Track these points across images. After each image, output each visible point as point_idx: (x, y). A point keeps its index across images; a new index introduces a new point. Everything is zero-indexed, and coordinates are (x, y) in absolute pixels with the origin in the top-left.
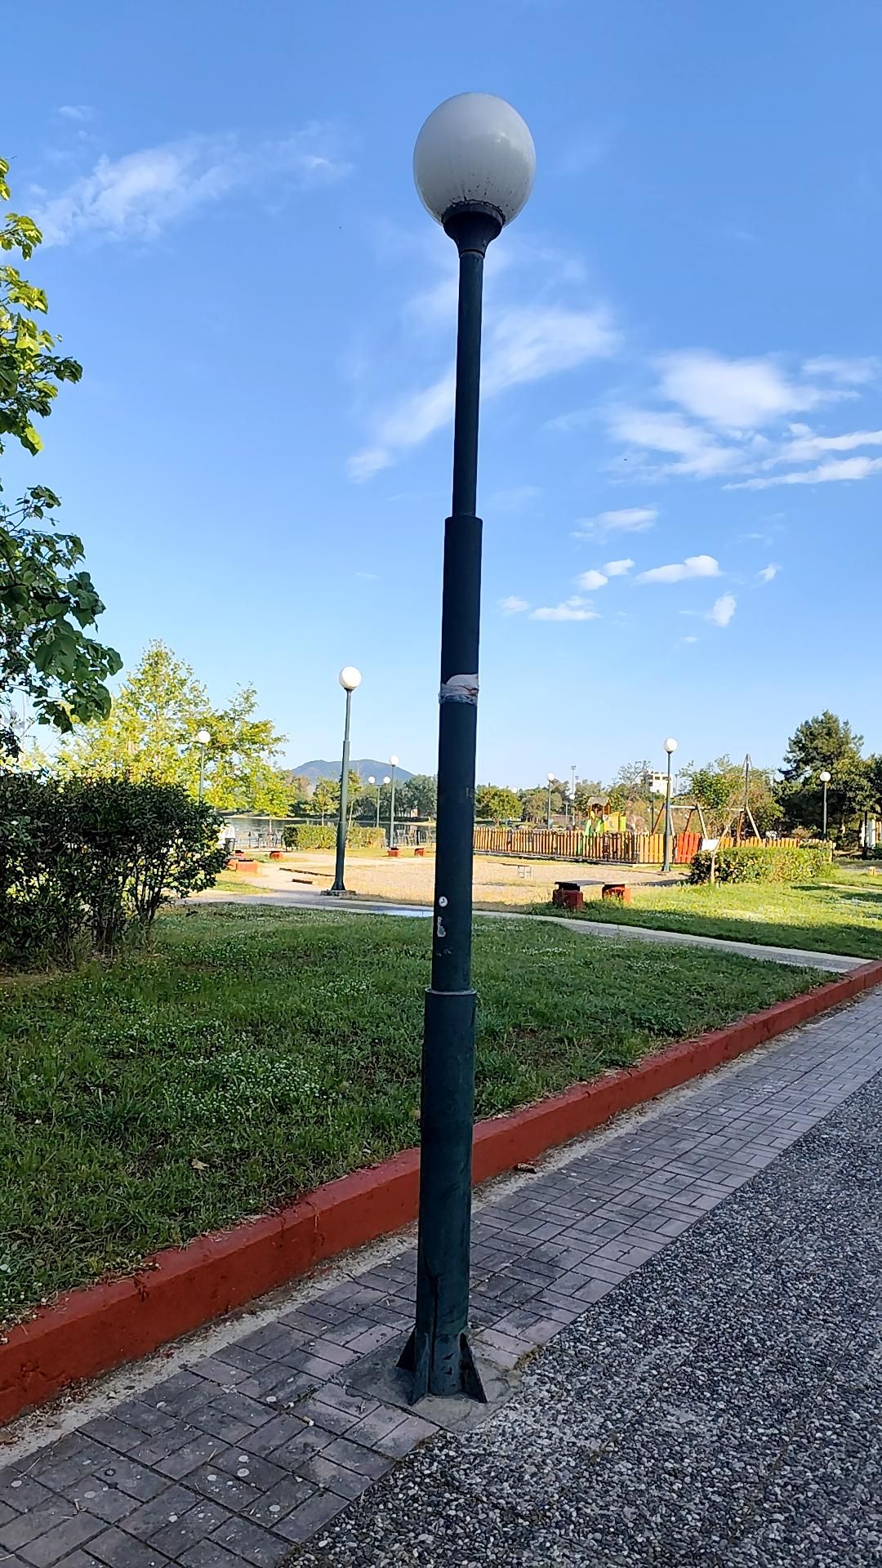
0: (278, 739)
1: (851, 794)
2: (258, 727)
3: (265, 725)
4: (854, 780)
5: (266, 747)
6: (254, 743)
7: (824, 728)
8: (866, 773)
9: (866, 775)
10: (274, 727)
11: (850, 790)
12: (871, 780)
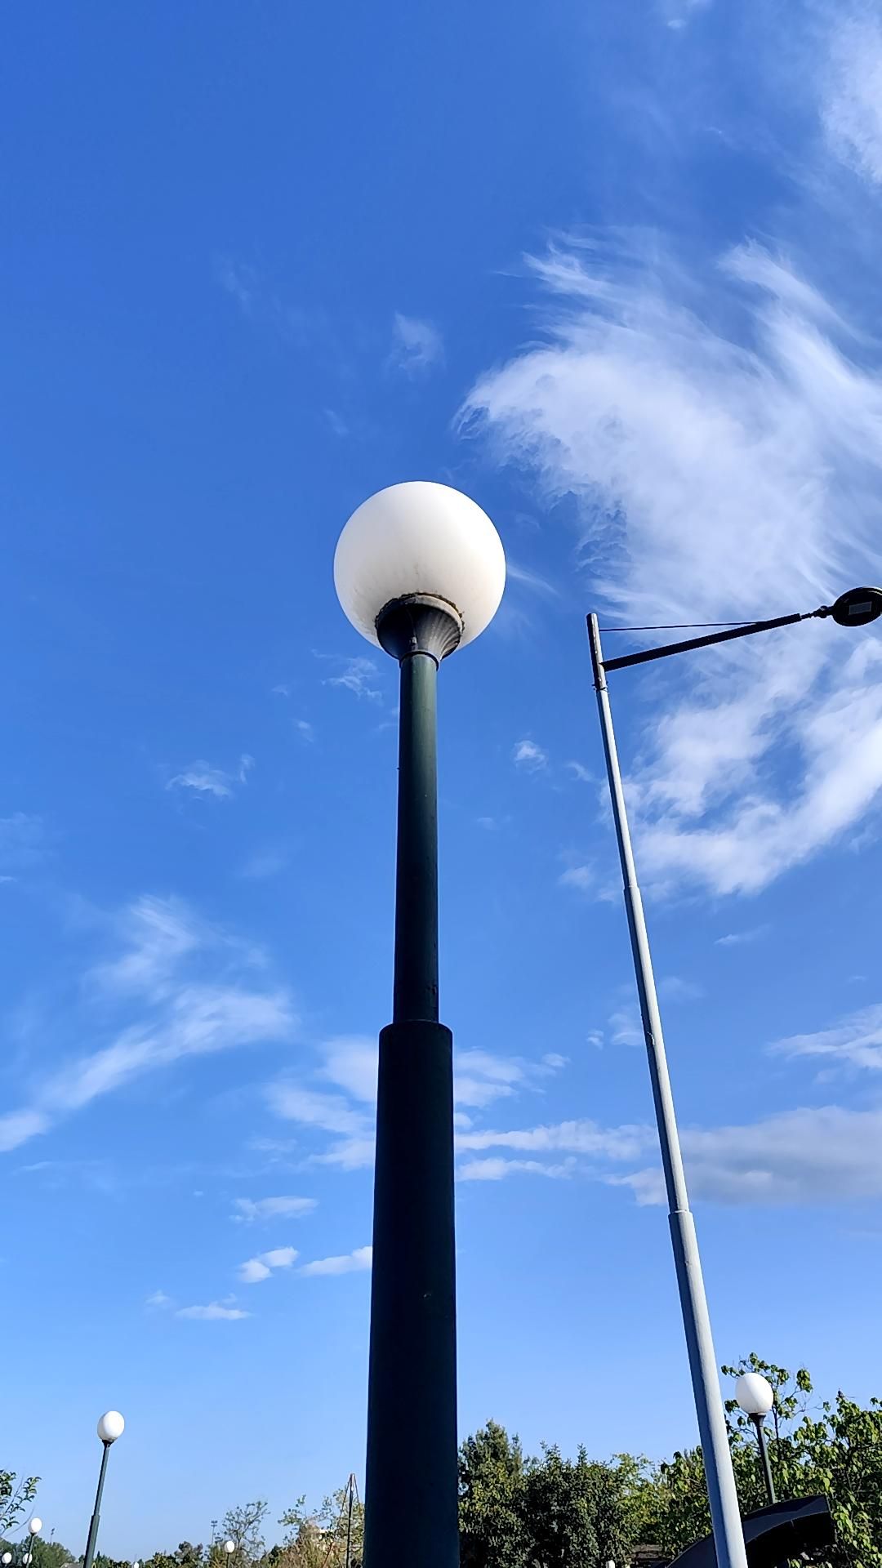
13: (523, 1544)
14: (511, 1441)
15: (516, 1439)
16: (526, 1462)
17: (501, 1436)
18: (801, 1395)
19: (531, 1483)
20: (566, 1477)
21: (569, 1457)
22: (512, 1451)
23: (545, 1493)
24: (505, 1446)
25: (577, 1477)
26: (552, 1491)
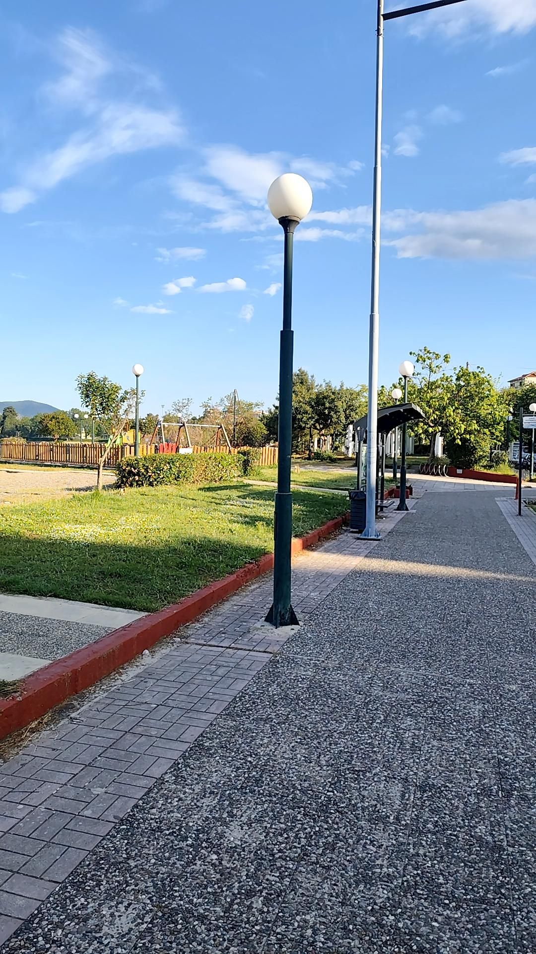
1: (299, 416)
4: (301, 407)
8: (309, 402)
9: (309, 403)
11: (299, 414)
12: (312, 407)
13: (312, 418)
14: (310, 377)
15: (312, 377)
16: (317, 386)
17: (305, 375)
18: (444, 365)
19: (317, 396)
20: (333, 393)
21: (336, 385)
22: (310, 381)
23: (323, 399)
24: (307, 379)
25: (339, 394)
26: (326, 399)
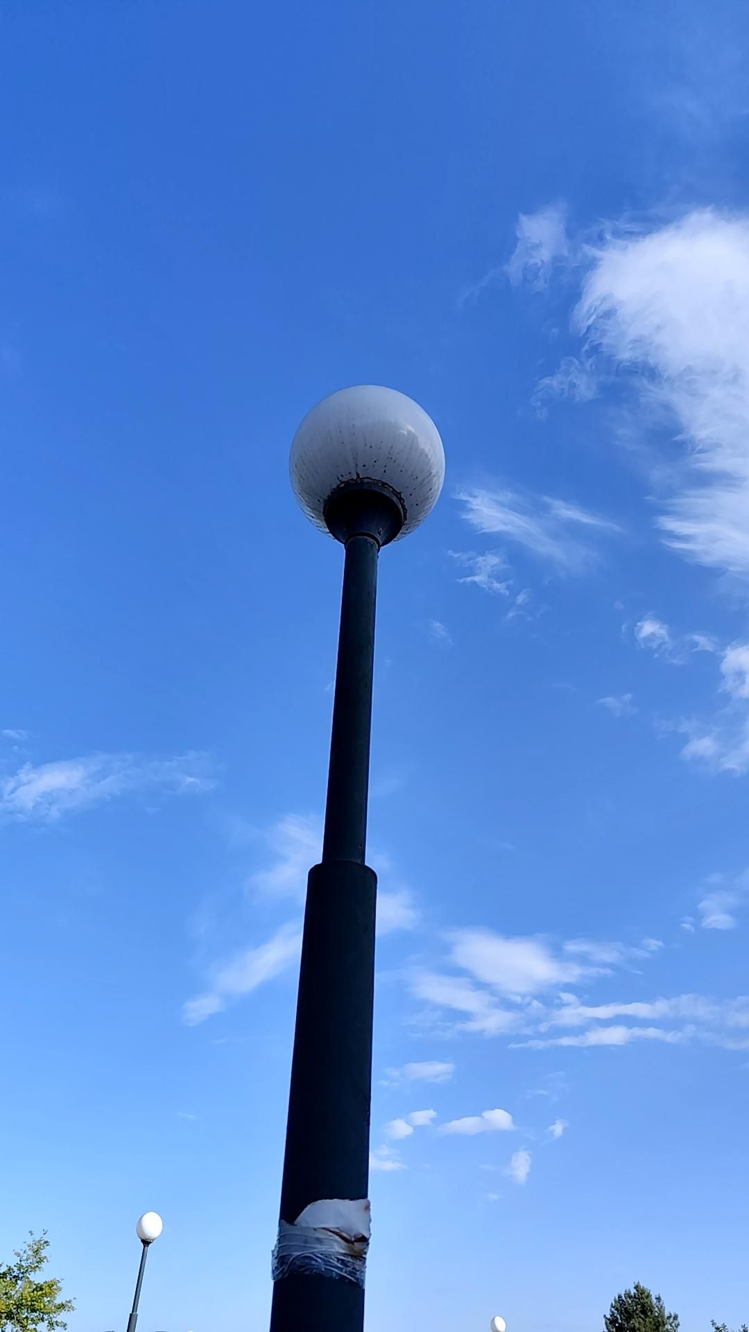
0: (61, 1307)
2: (41, 1289)
3: (50, 1286)
5: (46, 1317)
6: (34, 1311)
7: (637, 1304)
10: (60, 1289)
